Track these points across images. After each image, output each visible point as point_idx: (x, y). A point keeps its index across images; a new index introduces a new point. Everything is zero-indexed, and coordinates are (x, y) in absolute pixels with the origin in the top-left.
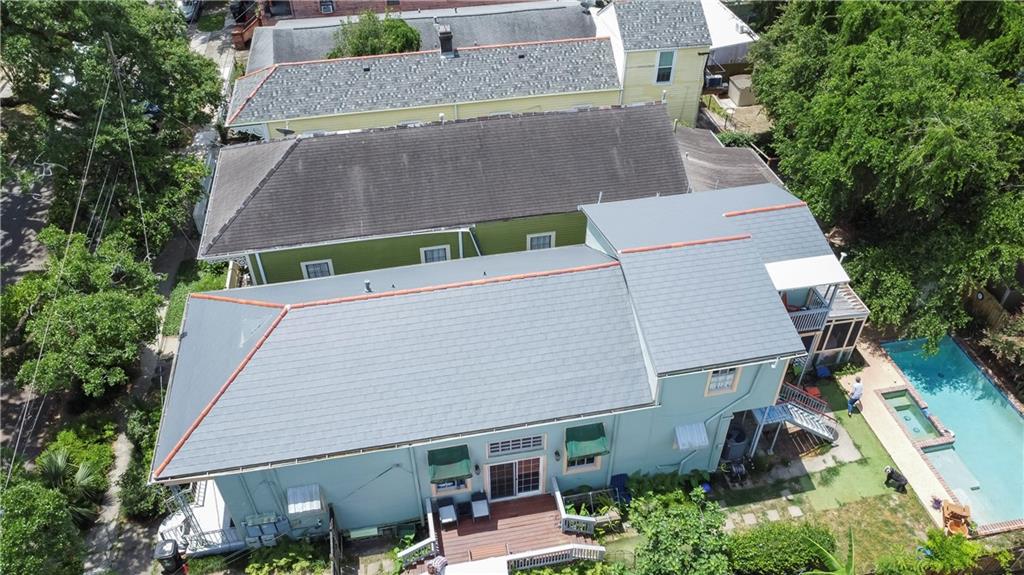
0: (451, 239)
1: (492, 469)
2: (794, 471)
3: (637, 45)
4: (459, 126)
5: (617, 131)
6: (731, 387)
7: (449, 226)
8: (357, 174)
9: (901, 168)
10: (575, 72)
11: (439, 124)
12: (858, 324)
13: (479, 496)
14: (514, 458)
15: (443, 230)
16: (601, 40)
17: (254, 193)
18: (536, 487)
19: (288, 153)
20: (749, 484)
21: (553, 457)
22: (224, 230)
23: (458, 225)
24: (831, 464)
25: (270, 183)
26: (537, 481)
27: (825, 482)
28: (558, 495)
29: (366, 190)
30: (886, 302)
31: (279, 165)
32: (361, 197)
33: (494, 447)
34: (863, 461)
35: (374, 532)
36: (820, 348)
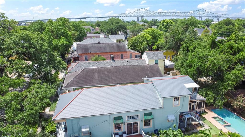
1: (127, 124)
2: (196, 131)
3: (151, 59)
4: (117, 67)
5: (149, 69)
6: (178, 105)
7: (115, 84)
8: (96, 75)
9: (206, 68)
11: (113, 67)
12: (204, 102)
13: (124, 133)
14: (132, 121)
16: (143, 59)
17: (75, 77)
18: (137, 132)
19: (82, 71)
20: (186, 133)
21: (141, 122)
22: (68, 84)
23: (117, 84)
24: (204, 129)
25: (79, 75)
26: (137, 130)
28: (143, 131)
29: (98, 77)
30: (209, 98)
31: (80, 73)
32: (97, 78)
33: (128, 118)
34: (211, 129)
36: (197, 108)
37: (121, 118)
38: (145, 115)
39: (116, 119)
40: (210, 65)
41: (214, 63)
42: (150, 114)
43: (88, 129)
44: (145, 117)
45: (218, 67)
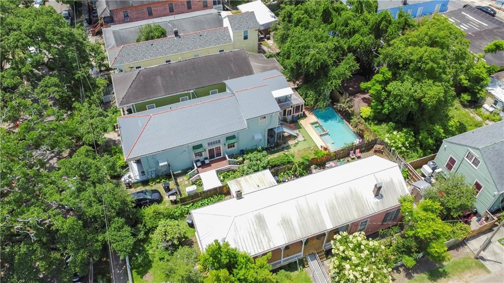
0: (188, 94)
1: (209, 150)
2: (287, 145)
3: (236, 29)
4: (186, 61)
5: (232, 58)
6: (265, 122)
7: (187, 91)
8: (159, 79)
9: (306, 63)
10: (218, 39)
12: (302, 105)
13: (206, 159)
14: (214, 147)
15: (186, 92)
16: (225, 28)
17: (130, 87)
18: (220, 155)
19: (138, 74)
20: (276, 149)
21: (224, 146)
22: (123, 98)
23: (190, 90)
24: (297, 142)
25: (134, 83)
26: (220, 153)
27: (295, 146)
28: (226, 155)
29: (162, 83)
30: (309, 99)
31: (136, 78)
32: (161, 85)
33: (209, 144)
34: (305, 140)
35: (180, 172)
36: (293, 113)
37: (200, 146)
38: (228, 138)
39: (195, 148)
40: (311, 60)
41: (316, 59)
42: (233, 137)
43: (166, 163)
44: (228, 141)
45: (319, 63)
